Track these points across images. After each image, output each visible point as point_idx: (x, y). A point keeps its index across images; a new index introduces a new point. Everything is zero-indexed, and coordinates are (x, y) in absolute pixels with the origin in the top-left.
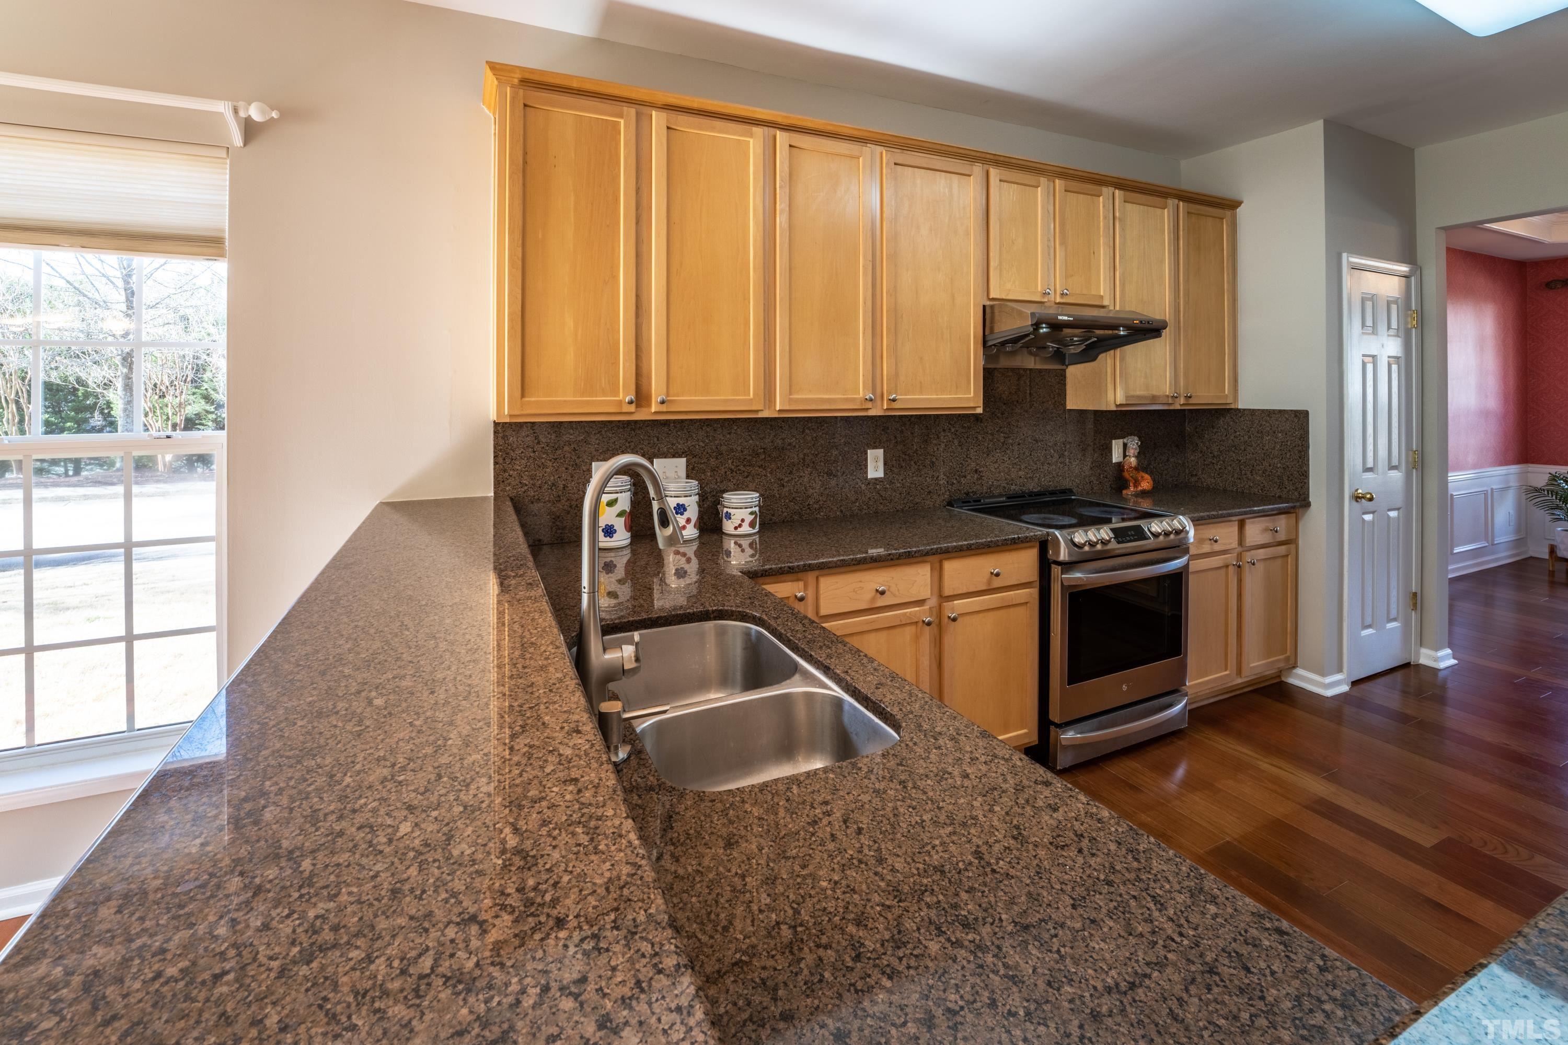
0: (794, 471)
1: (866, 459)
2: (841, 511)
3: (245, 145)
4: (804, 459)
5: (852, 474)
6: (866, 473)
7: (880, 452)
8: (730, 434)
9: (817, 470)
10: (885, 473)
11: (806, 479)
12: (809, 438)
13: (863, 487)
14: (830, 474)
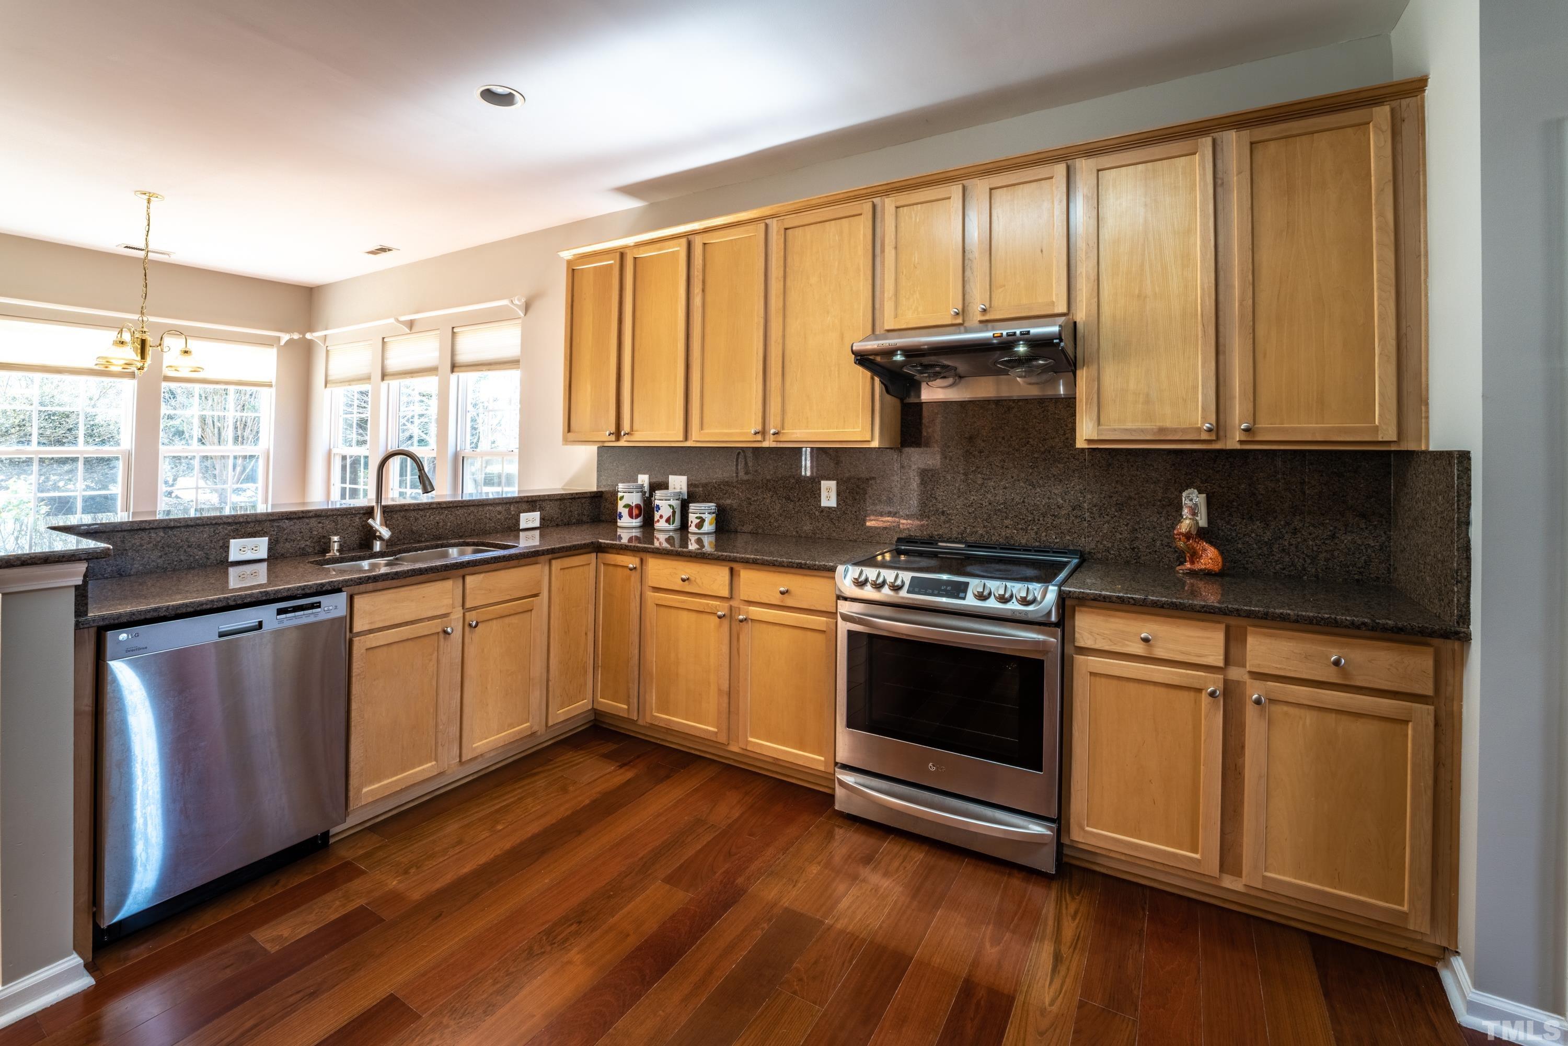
0: (759, 493)
1: (820, 489)
2: (797, 532)
3: (525, 315)
4: (766, 484)
5: (807, 501)
6: (820, 501)
7: (833, 484)
8: (714, 460)
9: (777, 494)
10: (838, 504)
11: (768, 501)
12: (771, 467)
13: (817, 513)
14: (788, 498)
